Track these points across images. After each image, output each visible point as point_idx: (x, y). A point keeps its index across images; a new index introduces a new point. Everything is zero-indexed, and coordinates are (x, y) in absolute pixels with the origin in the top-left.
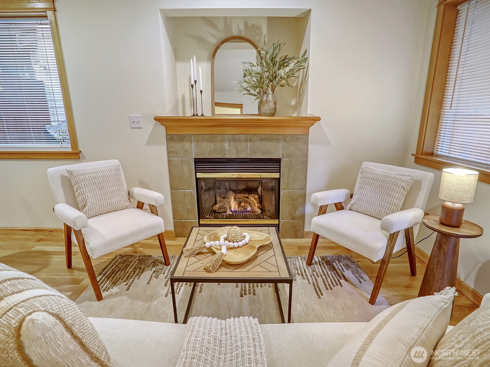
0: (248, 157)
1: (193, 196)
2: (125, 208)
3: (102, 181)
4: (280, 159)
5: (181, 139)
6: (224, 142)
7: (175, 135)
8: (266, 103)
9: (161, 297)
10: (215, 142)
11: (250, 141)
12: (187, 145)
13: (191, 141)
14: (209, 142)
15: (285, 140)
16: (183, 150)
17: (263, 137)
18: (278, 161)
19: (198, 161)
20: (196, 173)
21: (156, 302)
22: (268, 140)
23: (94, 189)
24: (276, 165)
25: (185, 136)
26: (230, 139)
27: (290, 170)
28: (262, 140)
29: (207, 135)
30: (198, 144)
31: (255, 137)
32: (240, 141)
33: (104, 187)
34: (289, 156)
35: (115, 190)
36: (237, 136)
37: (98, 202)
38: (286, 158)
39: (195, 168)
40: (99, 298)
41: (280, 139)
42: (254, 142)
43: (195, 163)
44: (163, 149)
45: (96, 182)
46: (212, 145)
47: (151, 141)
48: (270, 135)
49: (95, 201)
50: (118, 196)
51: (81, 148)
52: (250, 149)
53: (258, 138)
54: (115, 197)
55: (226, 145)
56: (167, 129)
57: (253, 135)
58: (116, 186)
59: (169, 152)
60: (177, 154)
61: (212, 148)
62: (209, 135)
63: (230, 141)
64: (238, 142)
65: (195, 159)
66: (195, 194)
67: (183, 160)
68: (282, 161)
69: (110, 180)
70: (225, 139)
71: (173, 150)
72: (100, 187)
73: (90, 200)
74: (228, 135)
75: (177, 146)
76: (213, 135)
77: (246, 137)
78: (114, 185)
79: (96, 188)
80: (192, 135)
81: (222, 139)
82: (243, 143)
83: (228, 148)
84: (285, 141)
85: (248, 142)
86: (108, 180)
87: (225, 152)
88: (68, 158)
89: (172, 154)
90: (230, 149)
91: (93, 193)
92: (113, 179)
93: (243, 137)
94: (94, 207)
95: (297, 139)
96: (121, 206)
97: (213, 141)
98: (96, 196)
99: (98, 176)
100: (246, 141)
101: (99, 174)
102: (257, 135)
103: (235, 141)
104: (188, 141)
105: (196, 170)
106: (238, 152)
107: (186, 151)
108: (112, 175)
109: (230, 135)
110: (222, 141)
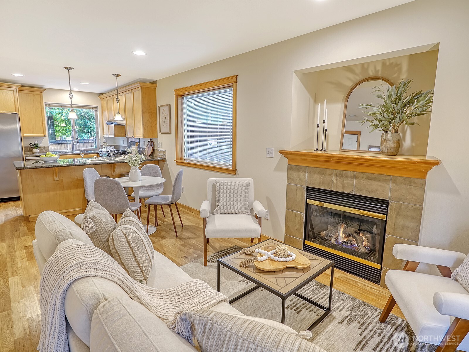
0: (353, 193)
1: (301, 218)
2: (244, 214)
3: (233, 192)
4: (388, 201)
5: (298, 169)
6: (332, 176)
7: (294, 165)
8: (384, 142)
9: (236, 281)
10: (324, 175)
11: (357, 178)
12: (302, 175)
13: (305, 172)
14: (319, 174)
15: (394, 181)
16: (299, 178)
17: (370, 176)
18: (386, 202)
19: (309, 189)
20: (307, 199)
21: (230, 282)
22: (375, 179)
23: (226, 196)
24: (382, 206)
25: (301, 167)
26: (337, 174)
27: (398, 214)
28: (368, 178)
29: (318, 168)
30: (310, 175)
31: (362, 175)
32: (346, 177)
33: (233, 196)
34: (399, 199)
35: (240, 200)
36: (344, 172)
37: (226, 205)
38: (395, 201)
39: (307, 195)
40: (205, 265)
41: (389, 180)
42: (360, 180)
43: (307, 191)
44: (284, 175)
45: (229, 191)
46: (321, 177)
47: (278, 168)
48: (378, 175)
49: (224, 204)
50: (241, 204)
51: (237, 167)
52: (355, 186)
53: (365, 177)
54: (238, 204)
55: (334, 179)
56: (289, 160)
57: (360, 173)
58: (241, 197)
59: (288, 179)
60: (294, 181)
61: (322, 179)
62: (320, 169)
63: (337, 176)
64: (345, 177)
65: (307, 187)
66: (304, 216)
67: (297, 186)
68: (390, 203)
69: (238, 192)
70: (333, 174)
71: (292, 177)
72: (230, 195)
73: (222, 202)
74: (336, 170)
75: (295, 174)
76: (324, 169)
77: (353, 173)
78: (240, 196)
79: (227, 195)
80: (306, 166)
81: (331, 173)
82: (349, 179)
83: (335, 182)
84: (394, 183)
85: (354, 179)
86: (237, 192)
87: (331, 185)
88: (229, 173)
89: (290, 180)
90: (336, 183)
91: (224, 199)
92: (241, 191)
93: (349, 174)
94: (223, 208)
95: (410, 182)
96: (241, 211)
97: (323, 174)
98: (226, 201)
99: (231, 188)
100: (352, 177)
101: (232, 187)
102: (364, 173)
103: (342, 176)
104: (303, 171)
105: (307, 197)
106: (343, 187)
107: (300, 179)
108: (241, 189)
109: (338, 171)
110: (331, 175)
